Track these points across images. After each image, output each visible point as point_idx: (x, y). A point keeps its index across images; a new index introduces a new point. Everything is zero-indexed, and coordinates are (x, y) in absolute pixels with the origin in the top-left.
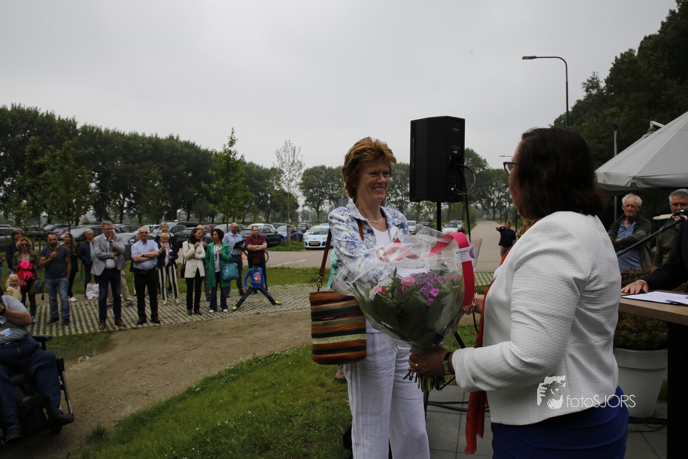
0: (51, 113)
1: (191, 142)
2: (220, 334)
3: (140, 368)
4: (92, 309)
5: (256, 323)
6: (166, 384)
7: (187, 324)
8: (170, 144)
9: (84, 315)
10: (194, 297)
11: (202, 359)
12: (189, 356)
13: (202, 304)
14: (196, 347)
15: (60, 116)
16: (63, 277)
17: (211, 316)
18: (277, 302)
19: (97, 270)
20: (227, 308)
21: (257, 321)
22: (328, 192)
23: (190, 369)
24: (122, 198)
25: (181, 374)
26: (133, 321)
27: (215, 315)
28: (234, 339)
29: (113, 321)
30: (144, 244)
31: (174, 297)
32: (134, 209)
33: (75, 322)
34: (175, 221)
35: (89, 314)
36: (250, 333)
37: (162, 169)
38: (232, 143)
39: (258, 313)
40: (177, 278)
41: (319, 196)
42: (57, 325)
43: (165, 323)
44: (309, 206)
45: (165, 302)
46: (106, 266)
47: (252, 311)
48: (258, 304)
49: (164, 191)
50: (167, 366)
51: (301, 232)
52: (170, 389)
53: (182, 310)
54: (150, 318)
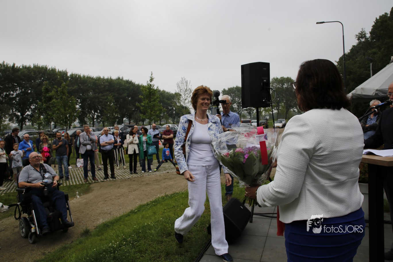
0: (54, 68)
1: (129, 80)
2: (147, 184)
3: (106, 201)
4: (80, 172)
5: (167, 178)
6: (119, 208)
7: (130, 179)
8: (118, 82)
9: (76, 175)
10: (133, 165)
11: (138, 196)
13: (137, 169)
14: (135, 190)
15: (58, 69)
16: (65, 155)
19: (82, 151)
20: (151, 170)
23: (132, 201)
24: (93, 113)
25: (127, 204)
29: (91, 178)
30: (106, 136)
31: (123, 165)
32: (100, 119)
33: (72, 179)
34: (122, 124)
35: (79, 175)
36: (164, 183)
37: (114, 96)
38: (151, 80)
39: (168, 173)
40: (124, 154)
42: (63, 180)
45: (118, 168)
46: (87, 149)
47: (165, 171)
48: (168, 168)
49: (116, 108)
50: (120, 200)
52: (122, 211)
53: (127, 172)
54: (111, 176)
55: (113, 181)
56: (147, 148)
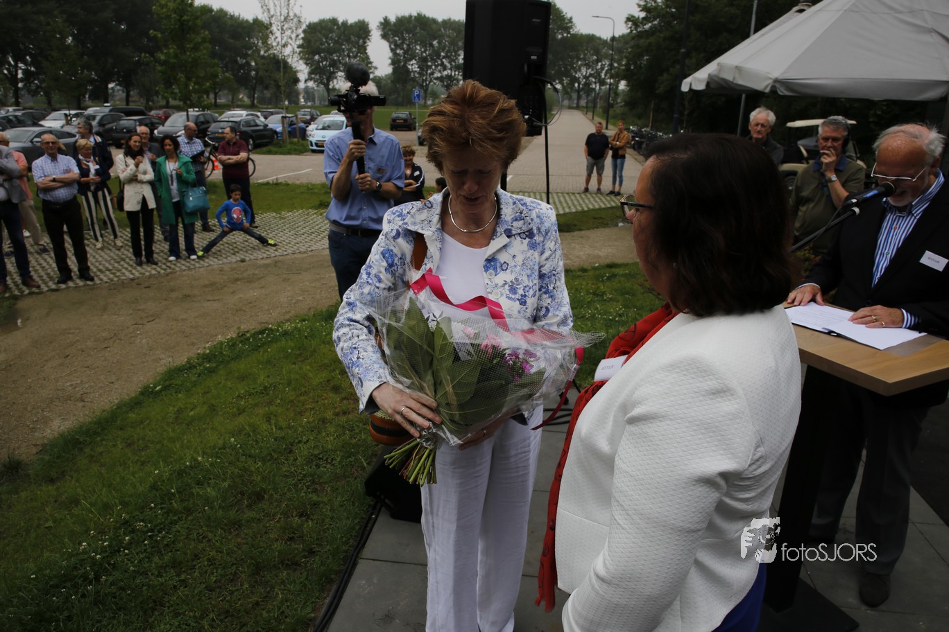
2: (187, 296)
3: (67, 356)
5: (240, 276)
6: (109, 381)
7: (136, 281)
11: (162, 339)
12: (141, 334)
13: (156, 247)
14: (152, 318)
17: (173, 266)
18: (271, 242)
20: (195, 253)
21: (242, 274)
22: (343, 59)
23: (145, 354)
24: (13, 62)
25: (132, 365)
27: (178, 265)
28: (209, 303)
29: (17, 279)
30: (53, 161)
31: (112, 237)
32: (35, 82)
34: (106, 104)
36: (232, 293)
39: (243, 261)
41: (330, 66)
43: (101, 280)
44: (315, 82)
45: (99, 245)
47: (233, 256)
48: (243, 245)
50: (110, 351)
51: (303, 124)
52: (116, 389)
53: (127, 257)
54: (78, 273)
55: (88, 287)
56: (182, 194)
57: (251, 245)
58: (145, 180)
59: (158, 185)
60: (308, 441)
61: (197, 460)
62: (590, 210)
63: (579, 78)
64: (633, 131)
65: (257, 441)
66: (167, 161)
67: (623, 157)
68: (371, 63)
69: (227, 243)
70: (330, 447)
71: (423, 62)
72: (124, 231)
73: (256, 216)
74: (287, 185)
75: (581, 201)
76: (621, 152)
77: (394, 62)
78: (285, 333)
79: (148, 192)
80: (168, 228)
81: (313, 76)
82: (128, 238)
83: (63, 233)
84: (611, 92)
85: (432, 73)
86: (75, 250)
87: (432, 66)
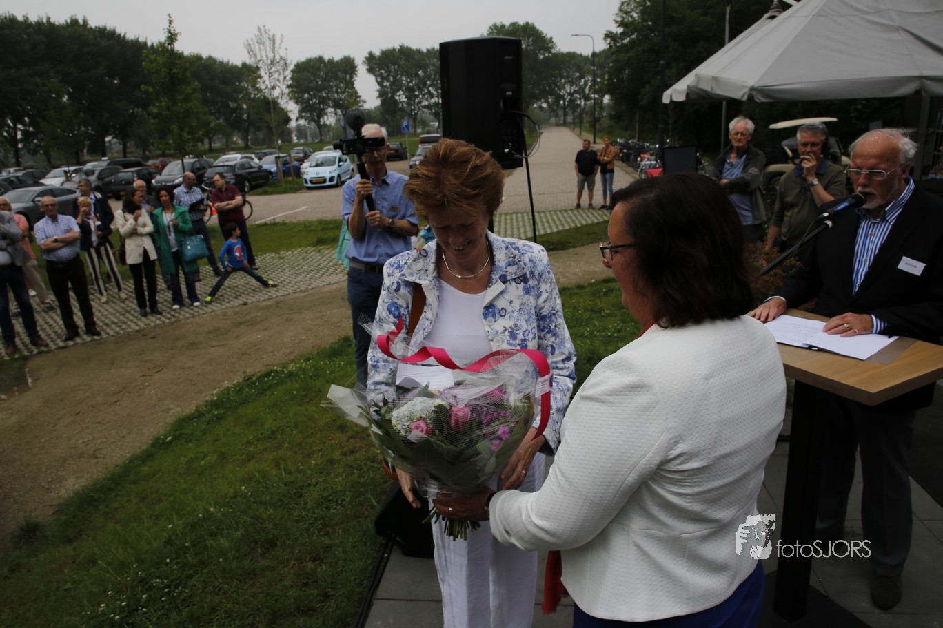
1: (108, 28)
2: (192, 344)
3: (79, 413)
5: (243, 320)
6: (121, 435)
7: (142, 332)
8: (74, 32)
12: (150, 386)
13: (159, 297)
14: (160, 369)
17: (177, 315)
18: (270, 282)
20: (198, 300)
21: (245, 317)
22: (331, 95)
24: (12, 124)
25: (142, 417)
26: (59, 336)
27: (182, 313)
28: (214, 349)
30: (53, 222)
31: (116, 290)
32: (35, 141)
36: (237, 337)
37: (67, 75)
38: (172, 38)
39: (245, 304)
41: (319, 103)
44: (306, 120)
45: (104, 299)
47: (236, 300)
48: (244, 288)
49: (78, 111)
50: (119, 405)
51: (296, 162)
52: (128, 442)
54: (84, 329)
55: (95, 342)
56: (181, 244)
57: (253, 288)
58: (144, 233)
59: (156, 237)
60: (317, 483)
61: (209, 511)
62: (583, 226)
63: (564, 95)
64: (620, 144)
65: (267, 488)
66: (164, 213)
67: (612, 171)
68: (359, 97)
69: (229, 288)
70: (339, 487)
71: (410, 92)
72: (127, 283)
73: (256, 258)
74: (285, 224)
75: (574, 218)
76: (609, 167)
77: (382, 94)
78: (291, 374)
79: (148, 244)
80: (169, 277)
81: (303, 114)
82: (131, 290)
83: (67, 289)
84: (596, 106)
85: (420, 102)
86: (80, 306)
87: (419, 95)
